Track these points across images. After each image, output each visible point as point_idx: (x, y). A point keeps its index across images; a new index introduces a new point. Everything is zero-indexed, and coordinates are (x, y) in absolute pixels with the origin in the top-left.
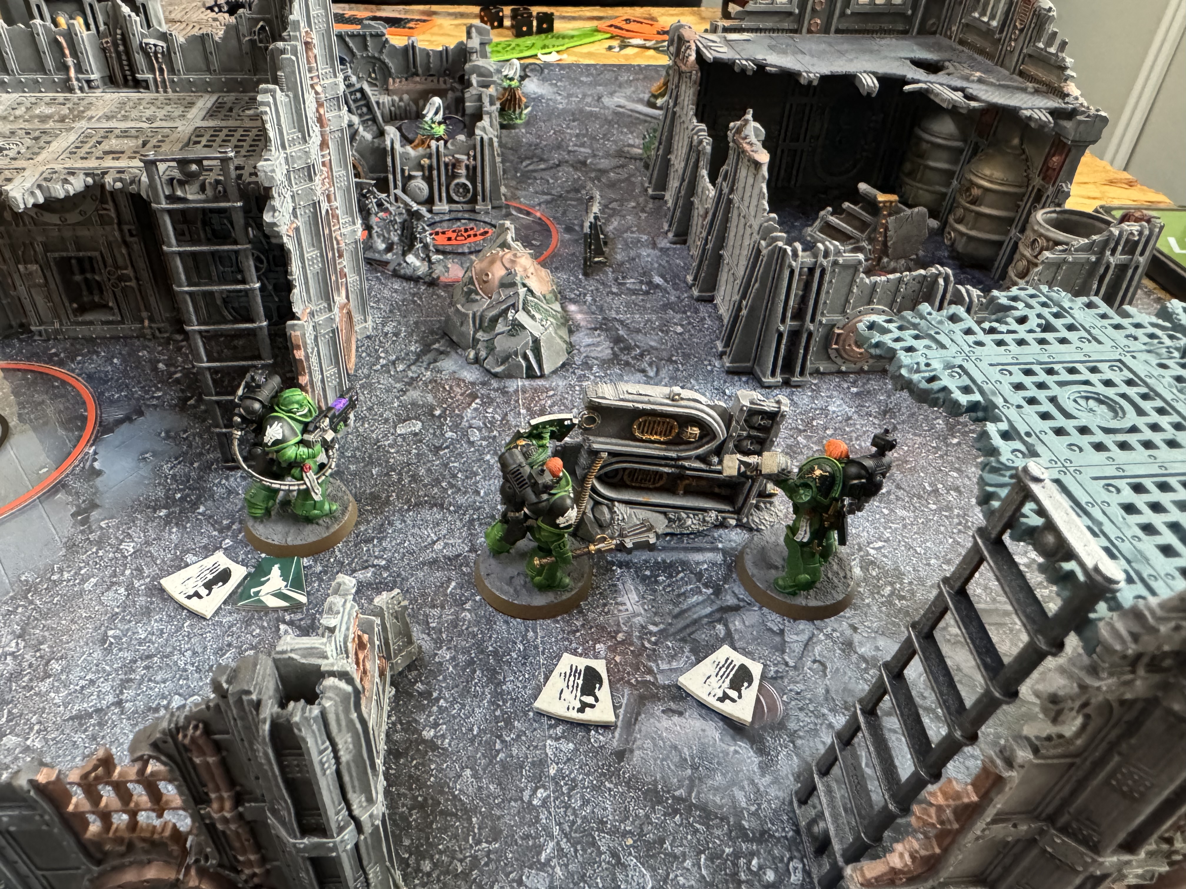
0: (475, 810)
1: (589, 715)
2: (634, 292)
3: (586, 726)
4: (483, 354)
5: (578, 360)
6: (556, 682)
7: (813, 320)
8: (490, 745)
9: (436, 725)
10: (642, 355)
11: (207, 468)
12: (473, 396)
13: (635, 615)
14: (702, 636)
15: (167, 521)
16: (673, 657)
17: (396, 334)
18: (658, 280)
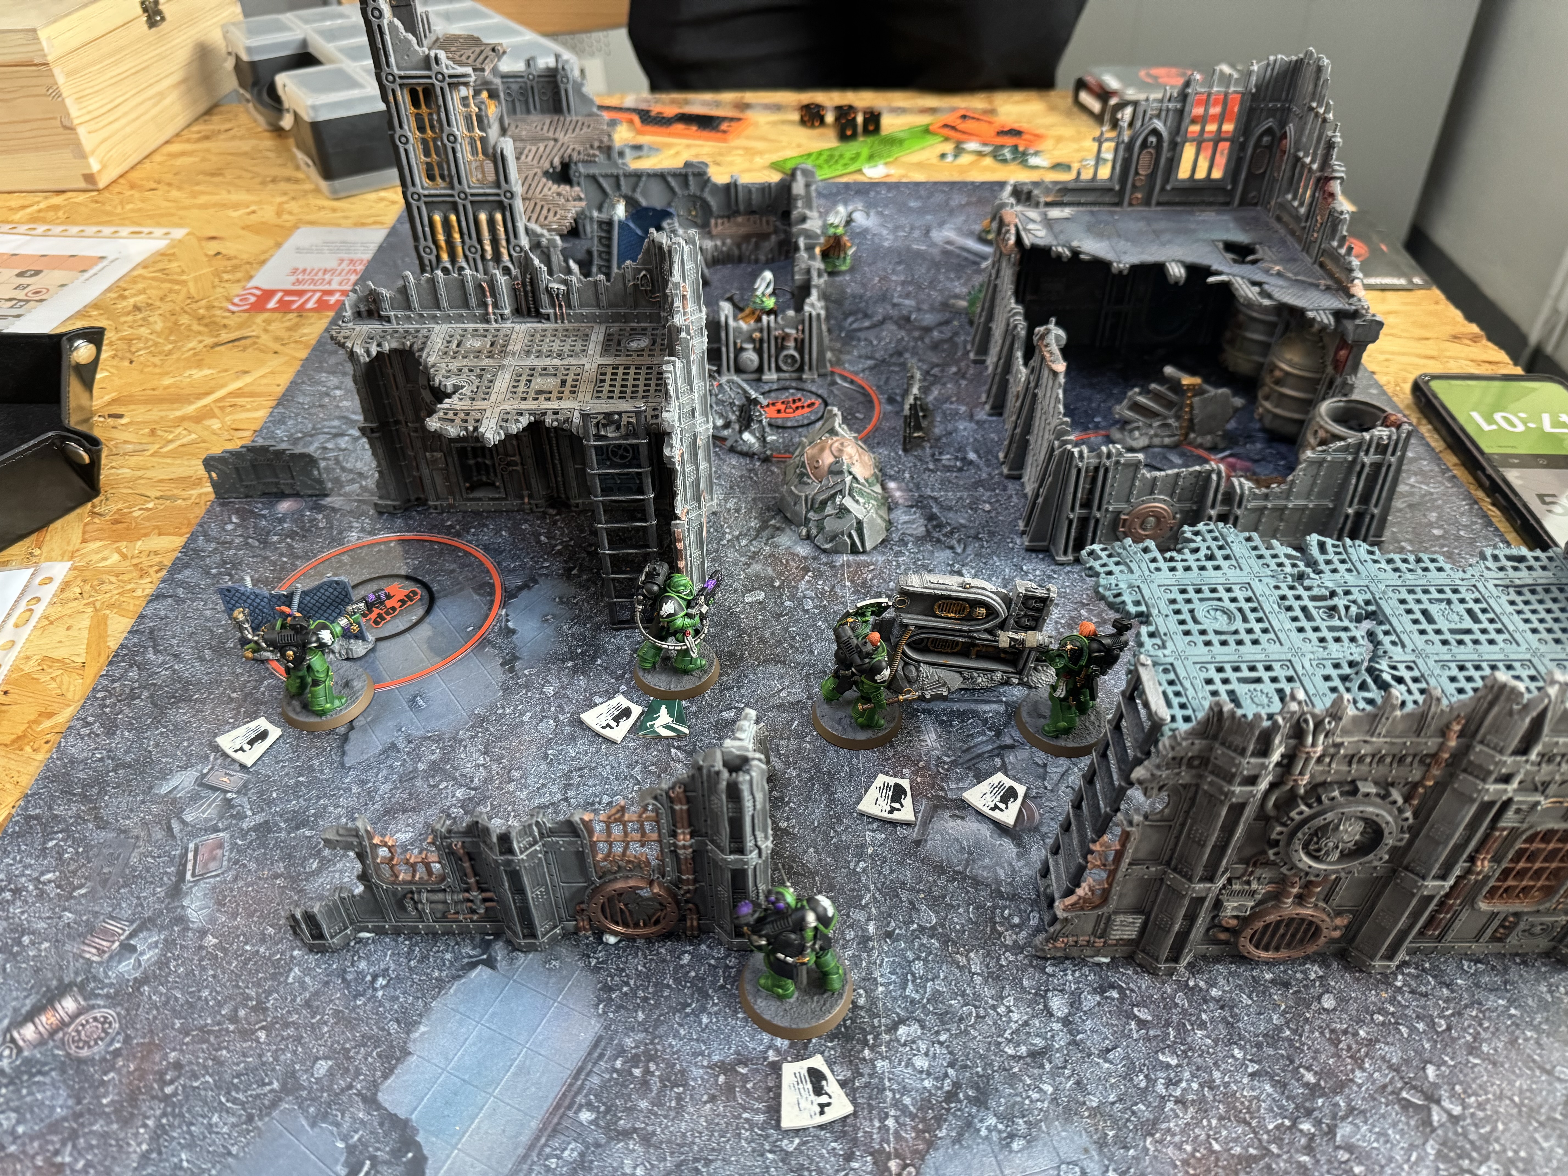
0: (817, 873)
1: (896, 816)
2: (948, 469)
3: (894, 824)
4: (814, 531)
5: (895, 537)
6: (873, 793)
7: (1099, 509)
8: (826, 834)
9: (788, 819)
10: (952, 533)
11: (597, 628)
12: (806, 570)
13: (933, 749)
14: (983, 766)
15: (575, 670)
16: (960, 780)
17: (738, 511)
18: (972, 456)
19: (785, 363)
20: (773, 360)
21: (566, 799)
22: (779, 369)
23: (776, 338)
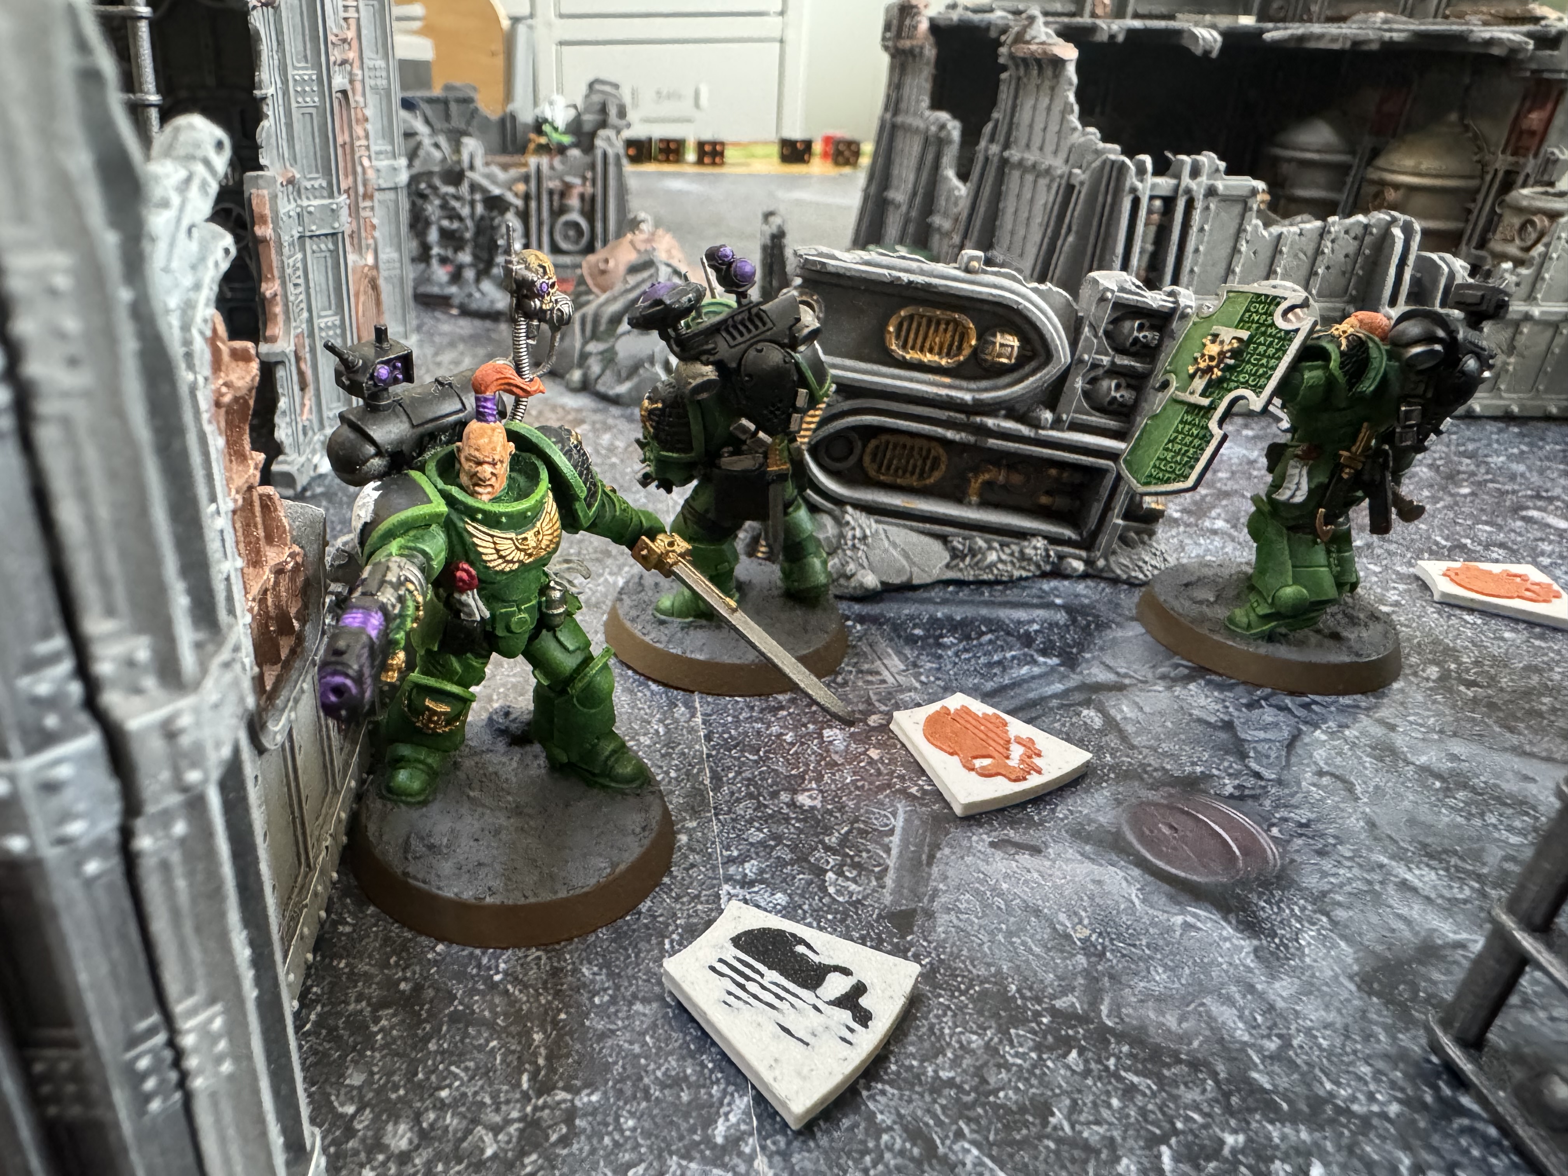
4: (596, 371)
13: (903, 689)
19: (566, 237)
20: (545, 229)
22: (555, 249)
23: (551, 193)
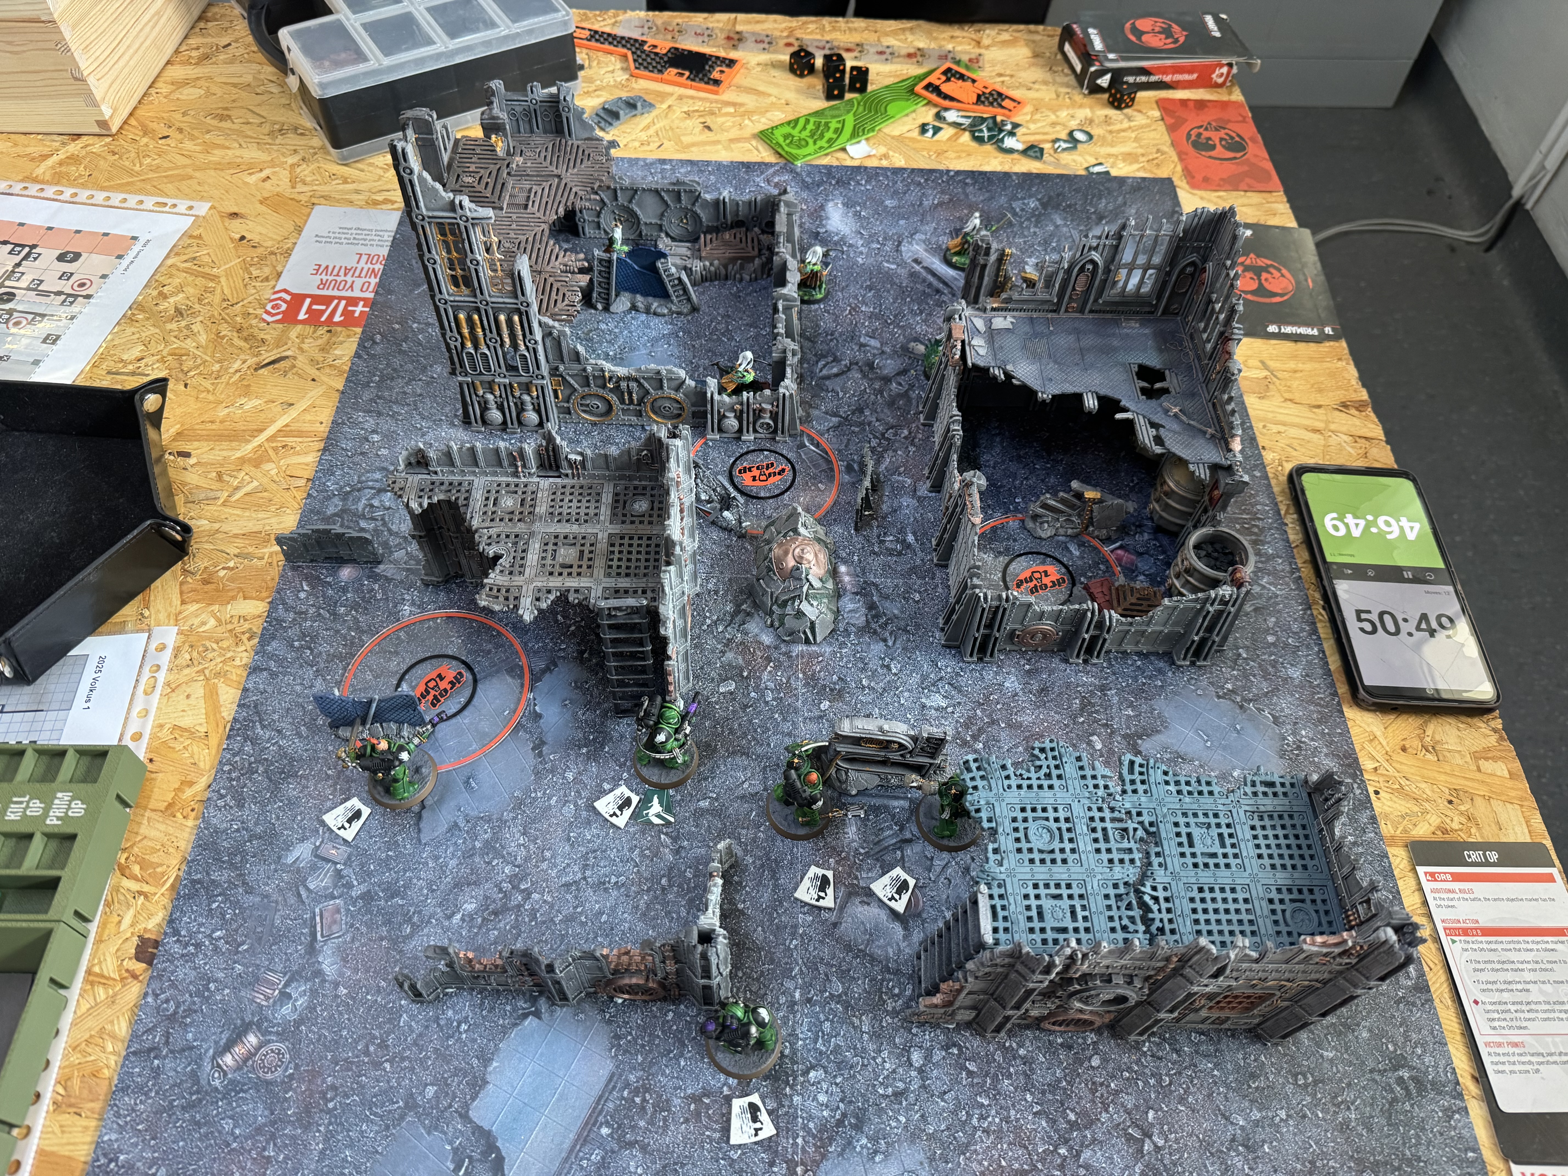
0: (763, 948)
2: (890, 552)
4: (777, 624)
5: (841, 627)
6: (806, 883)
7: (1000, 629)
8: (771, 914)
9: (744, 902)
10: (886, 624)
11: (604, 715)
12: (769, 660)
13: (854, 841)
14: (887, 858)
15: (589, 757)
16: (870, 870)
18: (910, 538)
19: (762, 428)
20: (751, 425)
21: (585, 878)
22: (756, 432)
23: (754, 410)
